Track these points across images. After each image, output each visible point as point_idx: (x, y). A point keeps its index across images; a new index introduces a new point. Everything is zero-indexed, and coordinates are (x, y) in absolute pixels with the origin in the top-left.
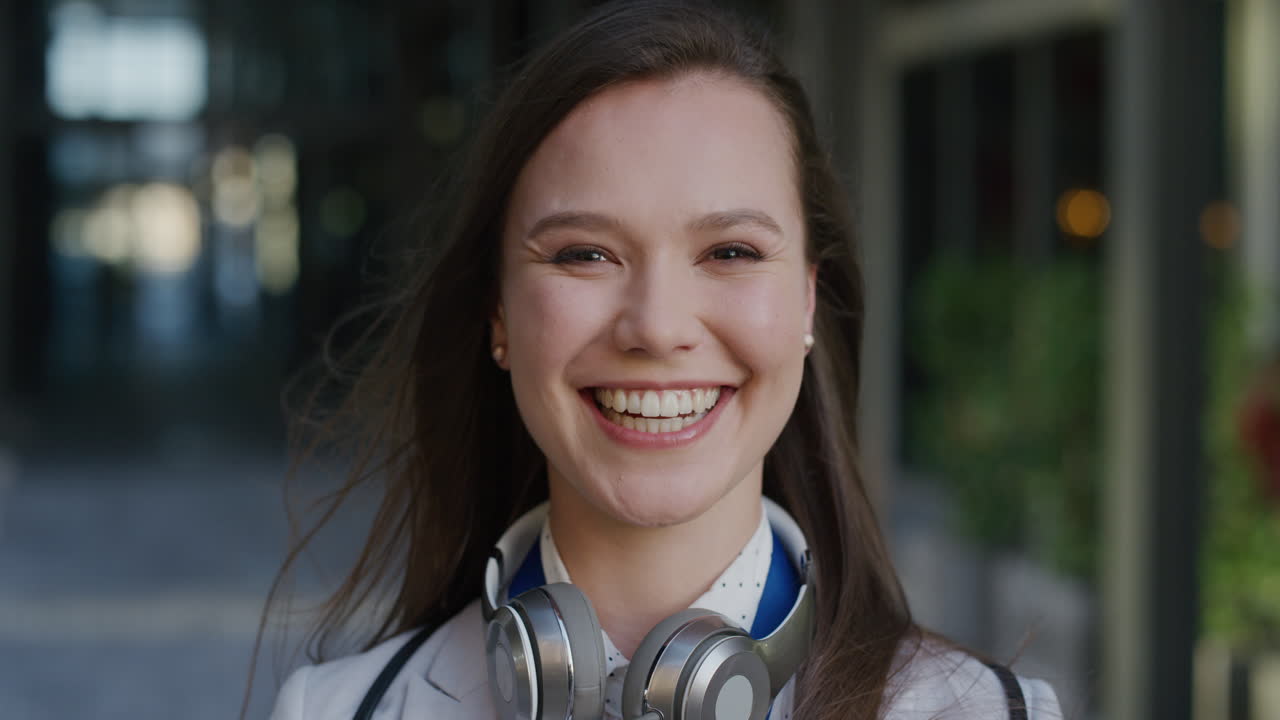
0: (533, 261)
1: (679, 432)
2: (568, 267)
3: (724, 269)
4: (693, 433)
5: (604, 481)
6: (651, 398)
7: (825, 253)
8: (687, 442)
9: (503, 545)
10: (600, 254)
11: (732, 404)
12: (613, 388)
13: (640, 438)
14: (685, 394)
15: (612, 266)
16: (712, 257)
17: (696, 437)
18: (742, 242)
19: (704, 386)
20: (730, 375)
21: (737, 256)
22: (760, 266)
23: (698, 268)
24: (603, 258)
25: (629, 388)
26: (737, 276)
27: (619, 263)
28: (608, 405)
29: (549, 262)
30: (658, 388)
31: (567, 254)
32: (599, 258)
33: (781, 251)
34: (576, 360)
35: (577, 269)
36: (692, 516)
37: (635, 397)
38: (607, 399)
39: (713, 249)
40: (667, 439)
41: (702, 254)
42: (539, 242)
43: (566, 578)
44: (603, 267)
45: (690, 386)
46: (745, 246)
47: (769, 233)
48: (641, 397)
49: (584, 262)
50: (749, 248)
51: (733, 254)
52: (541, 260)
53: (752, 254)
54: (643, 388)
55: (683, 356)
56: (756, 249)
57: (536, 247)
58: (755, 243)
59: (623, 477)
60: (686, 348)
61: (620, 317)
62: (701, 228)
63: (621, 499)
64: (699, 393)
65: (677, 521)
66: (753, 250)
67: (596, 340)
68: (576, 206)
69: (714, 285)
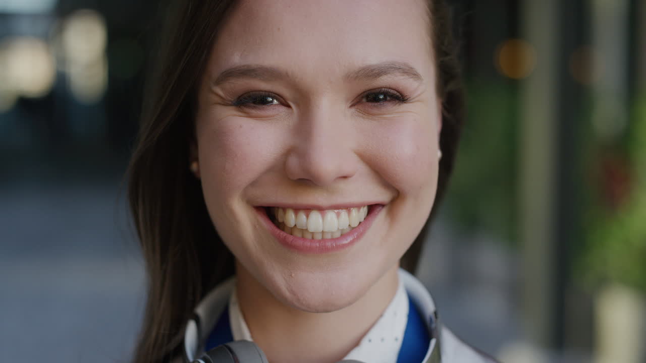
0: (220, 104)
1: (338, 239)
2: (247, 110)
3: (375, 111)
4: (350, 239)
5: (279, 277)
6: (315, 216)
7: (451, 86)
8: (344, 246)
9: (201, 310)
10: (273, 98)
11: (381, 216)
12: (285, 208)
13: (308, 244)
14: (344, 213)
15: (283, 109)
16: (364, 100)
17: (352, 243)
18: (389, 88)
19: (358, 206)
20: (380, 195)
21: (385, 99)
22: (404, 107)
23: (353, 110)
24: (275, 102)
25: (297, 209)
26: (384, 116)
27: (289, 106)
28: (280, 220)
29: (231, 105)
30: (321, 209)
31: (245, 98)
32: (272, 102)
33: (419, 95)
34: (254, 184)
35: (254, 112)
36: (350, 304)
37: (302, 216)
38: (280, 216)
39: (366, 93)
40: (329, 244)
41: (357, 97)
42: (223, 89)
43: (248, 337)
44: (275, 110)
45: (348, 207)
46: (392, 91)
47: (411, 80)
48: (307, 216)
49: (261, 106)
50: (395, 92)
51: (381, 97)
52: (225, 104)
53: (398, 97)
54: (308, 209)
55: (342, 185)
56: (401, 94)
57: (221, 93)
58: (401, 88)
59: (293, 275)
60: (345, 177)
61: (289, 152)
62: (357, 77)
63: (293, 292)
64: (354, 212)
65: (338, 308)
66: (398, 94)
67: (271, 170)
68: (253, 60)
69: (366, 124)
